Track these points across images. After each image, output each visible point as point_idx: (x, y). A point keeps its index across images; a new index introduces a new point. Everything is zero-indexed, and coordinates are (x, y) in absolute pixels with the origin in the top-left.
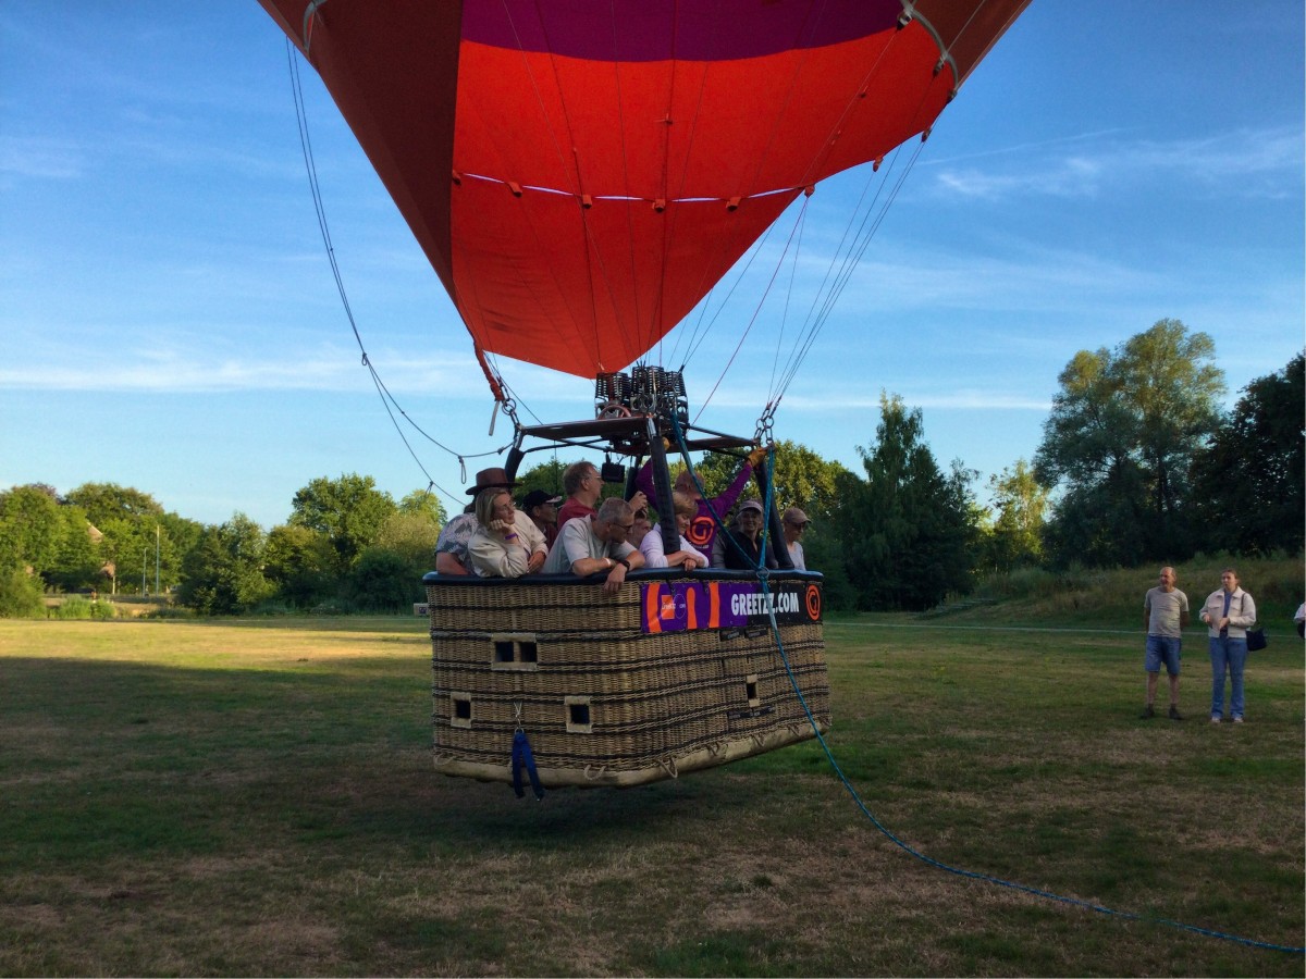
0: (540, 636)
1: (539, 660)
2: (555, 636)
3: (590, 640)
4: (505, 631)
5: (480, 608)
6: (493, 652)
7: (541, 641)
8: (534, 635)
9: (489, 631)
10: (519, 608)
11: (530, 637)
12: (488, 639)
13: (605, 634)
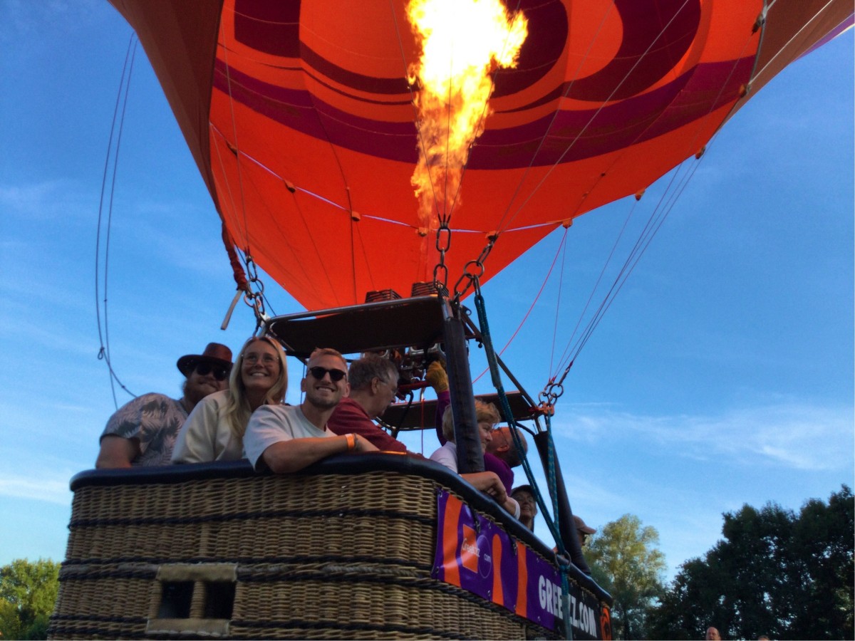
0: (245, 569)
1: (236, 615)
2: (273, 568)
3: (339, 579)
4: (184, 560)
5: (150, 522)
6: (154, 600)
7: (246, 578)
8: (234, 567)
9: (156, 561)
10: (217, 519)
11: (226, 570)
12: (151, 576)
13: (367, 567)
